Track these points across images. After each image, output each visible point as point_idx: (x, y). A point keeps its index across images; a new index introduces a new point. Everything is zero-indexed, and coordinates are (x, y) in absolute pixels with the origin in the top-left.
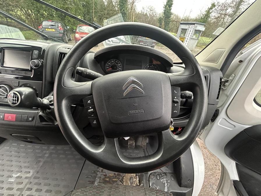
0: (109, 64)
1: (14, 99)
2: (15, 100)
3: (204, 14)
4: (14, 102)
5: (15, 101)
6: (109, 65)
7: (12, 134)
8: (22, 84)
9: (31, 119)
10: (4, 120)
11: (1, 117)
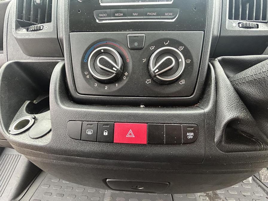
7: (106, 179)
8: (152, 43)
9: (192, 134)
10: (113, 142)
11: (106, 134)
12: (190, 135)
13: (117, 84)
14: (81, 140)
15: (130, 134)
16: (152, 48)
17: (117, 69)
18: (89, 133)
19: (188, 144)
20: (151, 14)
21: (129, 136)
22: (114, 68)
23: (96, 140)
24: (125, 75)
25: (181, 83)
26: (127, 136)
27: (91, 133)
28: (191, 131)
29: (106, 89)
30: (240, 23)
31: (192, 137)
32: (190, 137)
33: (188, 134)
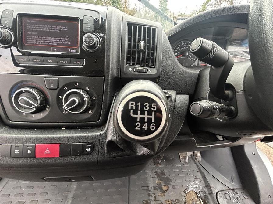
0: (178, 48)
1: (146, 116)
2: (149, 120)
3: (200, 9)
4: (145, 127)
5: (149, 126)
6: (178, 50)
7: (44, 178)
8: (65, 85)
9: (90, 149)
10: (35, 157)
11: (29, 152)
12: (88, 150)
13: (41, 114)
14: (11, 157)
15: (47, 152)
16: (65, 88)
17: (36, 107)
18: (17, 152)
19: (87, 155)
20: (63, 62)
21: (46, 153)
22: (33, 106)
23: (22, 157)
24: (47, 107)
25: (90, 112)
26: (45, 153)
27: (18, 153)
28: (89, 147)
29: (33, 117)
30: (135, 68)
31: (89, 151)
32: (88, 151)
33: (87, 149)
